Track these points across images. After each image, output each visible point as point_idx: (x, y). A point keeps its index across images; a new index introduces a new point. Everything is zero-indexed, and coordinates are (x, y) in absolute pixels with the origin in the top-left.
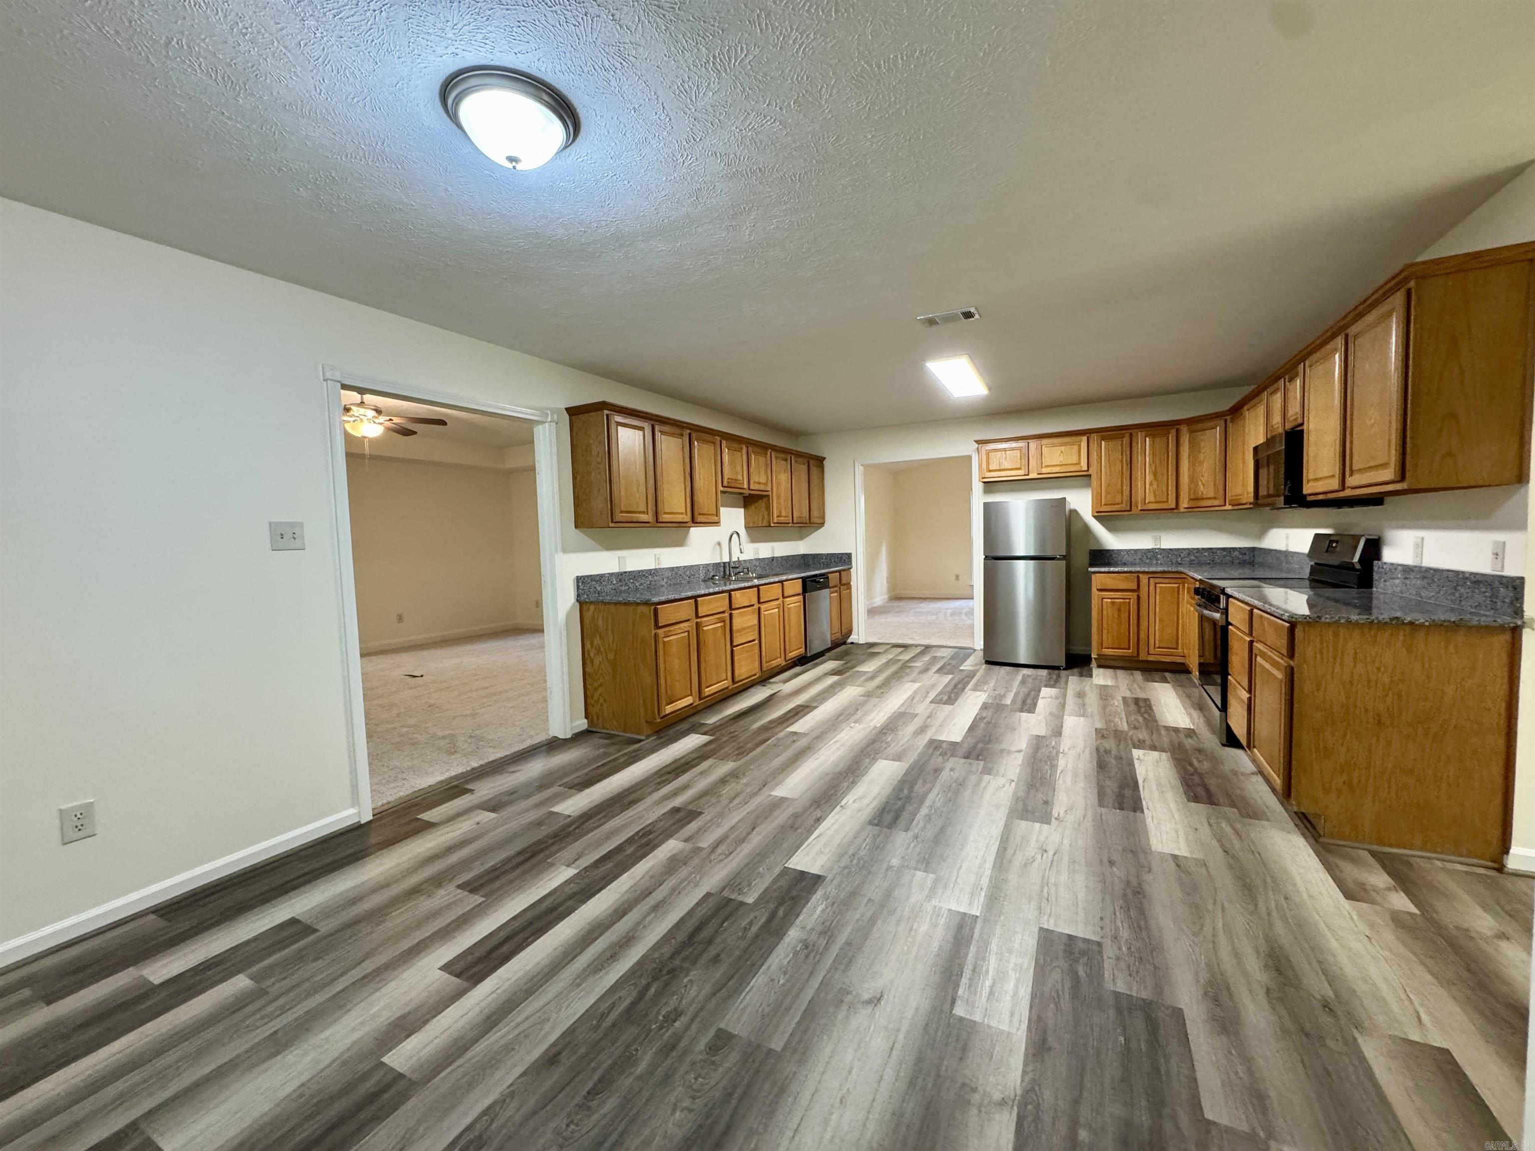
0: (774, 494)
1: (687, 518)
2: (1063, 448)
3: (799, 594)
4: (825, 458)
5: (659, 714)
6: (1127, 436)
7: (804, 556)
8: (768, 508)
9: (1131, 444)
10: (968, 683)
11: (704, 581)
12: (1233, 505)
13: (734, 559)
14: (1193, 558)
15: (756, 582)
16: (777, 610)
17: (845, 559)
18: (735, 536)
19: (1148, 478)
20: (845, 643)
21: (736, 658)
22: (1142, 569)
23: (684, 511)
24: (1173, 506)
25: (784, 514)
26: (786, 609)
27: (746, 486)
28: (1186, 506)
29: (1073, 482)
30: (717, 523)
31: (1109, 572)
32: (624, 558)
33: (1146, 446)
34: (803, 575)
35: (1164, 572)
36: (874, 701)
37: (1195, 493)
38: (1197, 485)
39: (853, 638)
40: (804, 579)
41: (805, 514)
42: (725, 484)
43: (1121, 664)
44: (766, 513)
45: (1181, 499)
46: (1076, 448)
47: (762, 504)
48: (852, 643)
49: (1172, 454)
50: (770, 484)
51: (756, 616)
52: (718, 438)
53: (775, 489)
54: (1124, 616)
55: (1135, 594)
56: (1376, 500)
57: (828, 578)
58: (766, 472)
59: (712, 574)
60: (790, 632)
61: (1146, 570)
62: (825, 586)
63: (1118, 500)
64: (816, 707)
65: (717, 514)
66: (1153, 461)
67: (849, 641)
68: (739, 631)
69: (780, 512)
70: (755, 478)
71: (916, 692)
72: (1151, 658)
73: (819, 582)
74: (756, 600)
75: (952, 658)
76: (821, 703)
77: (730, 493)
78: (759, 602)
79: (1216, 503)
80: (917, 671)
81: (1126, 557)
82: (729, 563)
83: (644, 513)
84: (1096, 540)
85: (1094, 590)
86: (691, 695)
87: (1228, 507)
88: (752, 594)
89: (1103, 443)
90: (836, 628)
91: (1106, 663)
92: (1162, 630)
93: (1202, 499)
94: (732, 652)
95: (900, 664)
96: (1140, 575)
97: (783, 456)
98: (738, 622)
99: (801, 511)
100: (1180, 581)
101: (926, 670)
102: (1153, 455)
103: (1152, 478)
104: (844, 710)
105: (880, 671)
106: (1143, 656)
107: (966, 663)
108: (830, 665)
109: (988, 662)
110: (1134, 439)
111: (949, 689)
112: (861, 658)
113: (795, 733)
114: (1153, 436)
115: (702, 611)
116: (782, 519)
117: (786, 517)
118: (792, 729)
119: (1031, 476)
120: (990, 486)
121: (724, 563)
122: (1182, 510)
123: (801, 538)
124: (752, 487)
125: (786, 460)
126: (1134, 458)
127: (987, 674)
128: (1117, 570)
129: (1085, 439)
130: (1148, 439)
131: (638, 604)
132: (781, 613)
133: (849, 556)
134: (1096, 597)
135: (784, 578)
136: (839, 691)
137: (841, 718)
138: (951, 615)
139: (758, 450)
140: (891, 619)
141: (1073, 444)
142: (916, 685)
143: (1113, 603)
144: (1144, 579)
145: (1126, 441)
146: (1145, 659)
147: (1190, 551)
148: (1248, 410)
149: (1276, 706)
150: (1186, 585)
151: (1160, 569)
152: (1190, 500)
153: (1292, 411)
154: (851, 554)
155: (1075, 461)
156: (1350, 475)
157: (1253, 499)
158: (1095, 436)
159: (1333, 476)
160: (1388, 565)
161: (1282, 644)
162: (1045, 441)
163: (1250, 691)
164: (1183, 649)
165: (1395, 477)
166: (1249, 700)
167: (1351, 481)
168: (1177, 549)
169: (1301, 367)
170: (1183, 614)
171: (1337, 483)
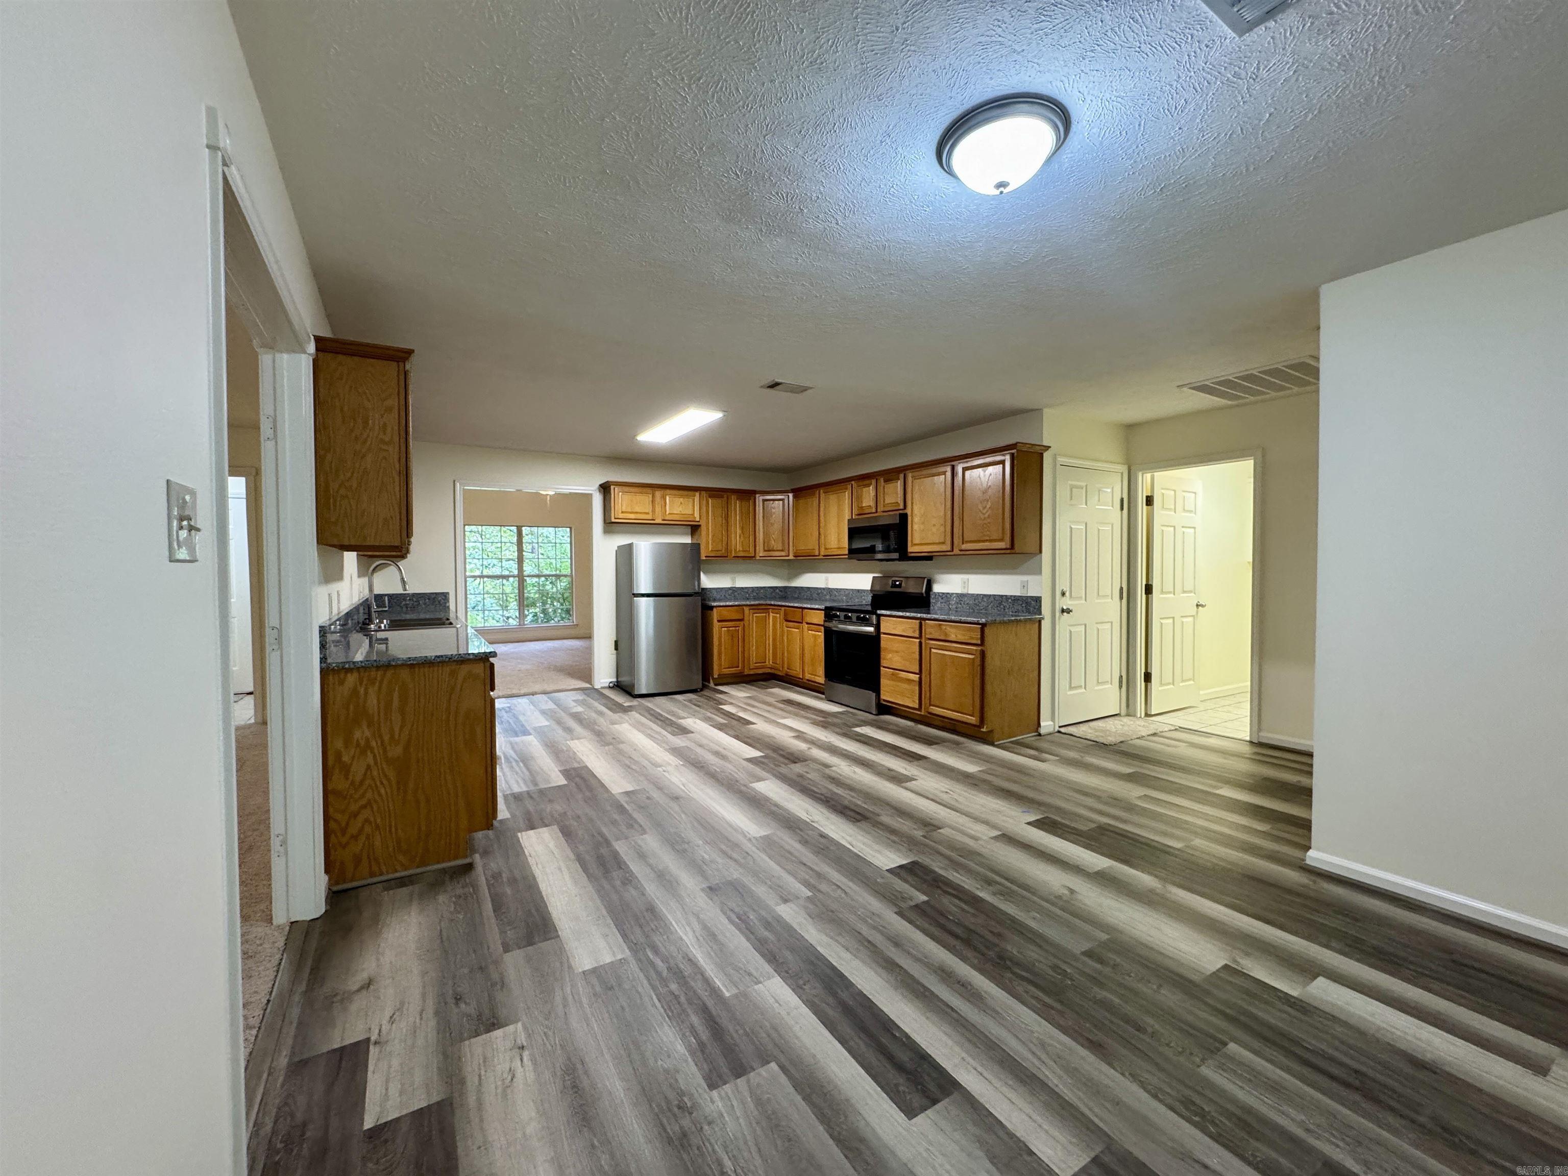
2: (681, 500)
6: (725, 496)
9: (727, 504)
12: (794, 557)
17: (442, 599)
19: (738, 532)
24: (753, 555)
28: (760, 555)
29: (677, 529)
31: (722, 607)
33: (737, 505)
35: (759, 605)
37: (767, 546)
38: (769, 540)
43: (730, 680)
45: (757, 550)
46: (691, 500)
49: (753, 514)
54: (735, 640)
55: (741, 622)
56: (929, 558)
61: (745, 603)
63: (720, 548)
72: (752, 672)
79: (783, 553)
81: (715, 594)
85: (715, 621)
87: (791, 557)
89: (710, 500)
91: (723, 681)
92: (757, 648)
93: (774, 551)
96: (744, 607)
100: (765, 611)
102: (741, 515)
103: (740, 532)
106: (747, 672)
110: (729, 501)
114: (740, 500)
119: (657, 521)
122: (758, 558)
126: (729, 515)
128: (729, 604)
129: (697, 494)
130: (738, 502)
134: (715, 627)
141: (688, 497)
143: (727, 631)
144: (746, 609)
145: (724, 500)
147: (753, 589)
148: (825, 493)
149: (966, 675)
150: (771, 614)
151: (757, 602)
152: (765, 551)
153: (889, 500)
154: (448, 593)
155: (690, 512)
156: (963, 543)
157: (847, 552)
158: (703, 493)
159: (943, 543)
160: (943, 593)
161: (972, 638)
162: (668, 491)
163: (920, 673)
164: (769, 662)
165: (1008, 547)
166: (920, 678)
167: (964, 547)
168: (746, 588)
169: (902, 476)
170: (769, 636)
171: (947, 547)
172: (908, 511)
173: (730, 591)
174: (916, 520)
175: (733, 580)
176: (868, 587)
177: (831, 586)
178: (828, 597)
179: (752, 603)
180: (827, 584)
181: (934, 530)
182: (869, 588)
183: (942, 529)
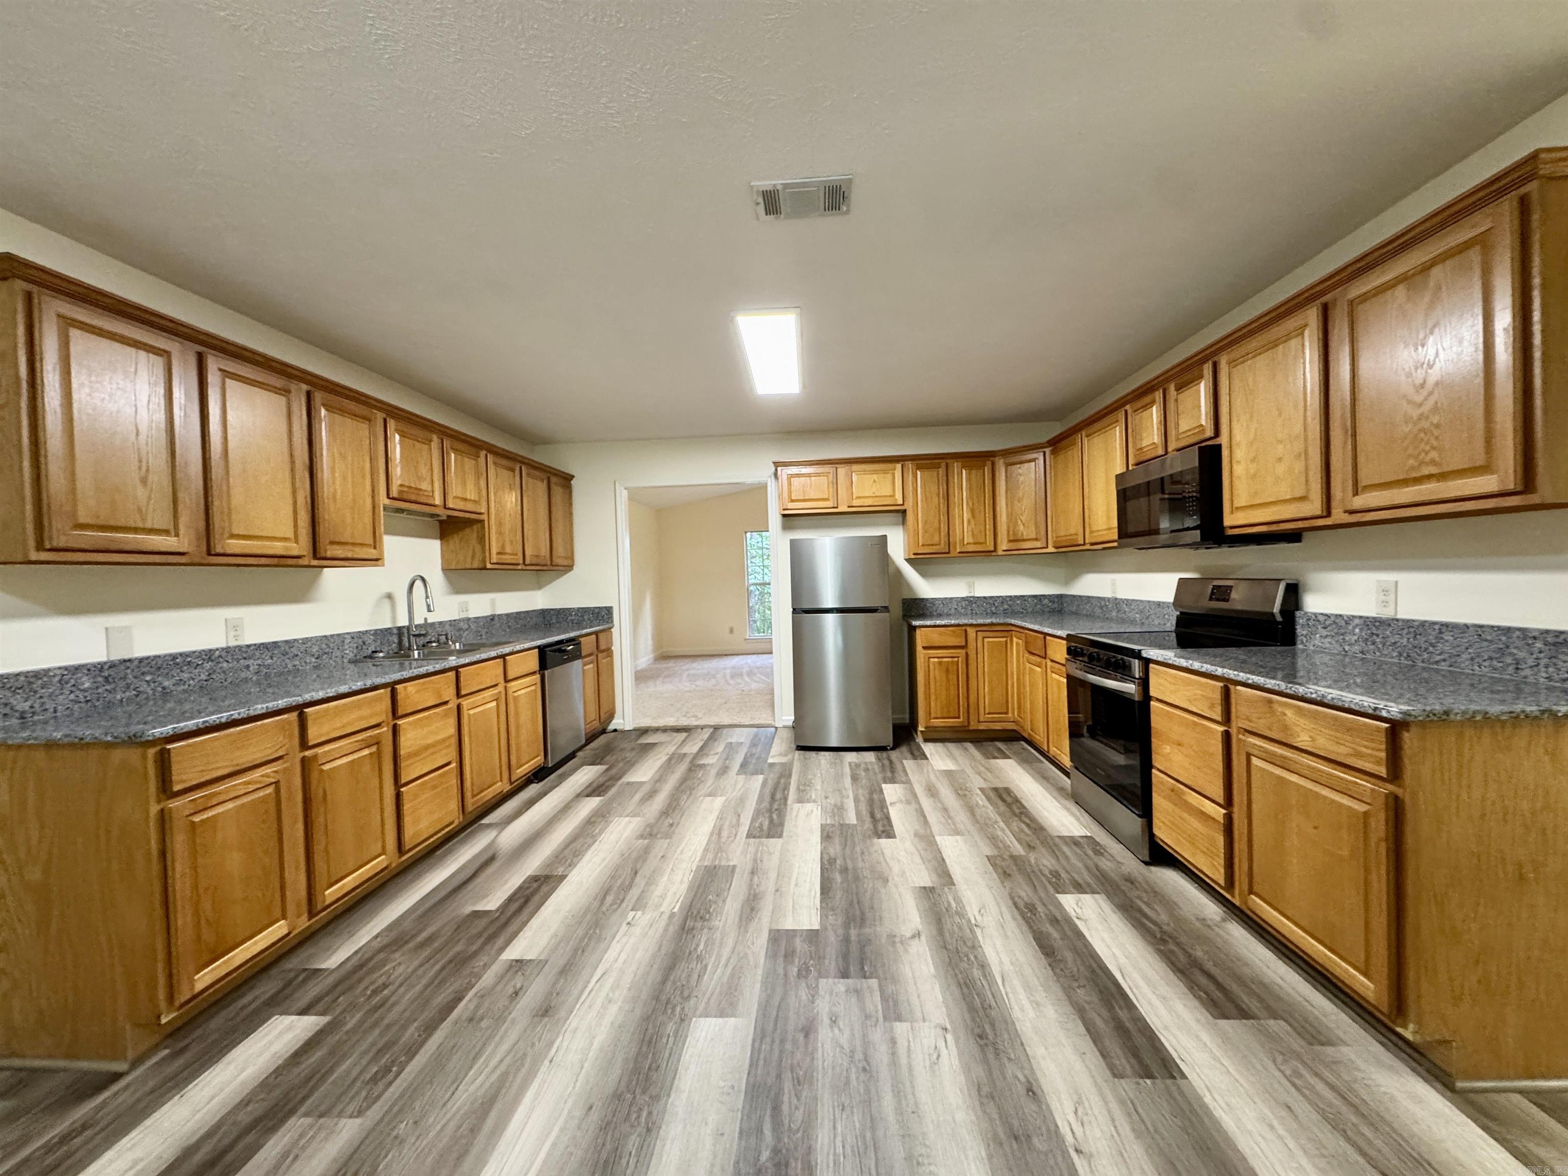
0: (493, 517)
1: (301, 547)
2: (875, 477)
3: (534, 673)
4: (573, 477)
5: (171, 998)
6: (943, 465)
7: (544, 613)
8: (481, 539)
9: (947, 476)
10: (786, 788)
11: (354, 662)
12: (1057, 548)
13: (418, 620)
14: (1006, 607)
15: (453, 661)
16: (494, 704)
17: (604, 615)
18: (418, 583)
19: (966, 516)
20: (604, 731)
21: (407, 807)
22: (971, 621)
23: (290, 534)
24: (992, 549)
25: (508, 549)
26: (511, 701)
27: (438, 501)
28: (1005, 548)
29: (888, 517)
30: (377, 561)
31: (935, 626)
32: (127, 629)
33: (962, 478)
34: (539, 642)
35: (992, 624)
36: (661, 845)
37: (1014, 534)
38: (1016, 524)
39: (617, 723)
40: (542, 650)
41: (544, 551)
42: (394, 493)
43: (948, 735)
44: (478, 548)
45: (999, 541)
46: (889, 476)
47: (471, 534)
48: (615, 730)
49: (988, 488)
50: (484, 504)
51: (452, 721)
52: (380, 416)
53: (493, 511)
54: (953, 677)
55: (963, 652)
57: (579, 643)
58: (477, 484)
59: (372, 648)
60: (518, 736)
61: (975, 622)
62: (576, 655)
63: (936, 539)
64: (563, 877)
65: (376, 543)
66: (970, 497)
67: (611, 727)
68: (410, 756)
69: (503, 547)
70: (455, 490)
71: (721, 818)
72: (982, 727)
73: (565, 651)
74: (452, 691)
75: (754, 744)
76: (572, 865)
77: (410, 512)
78: (459, 695)
79: (1038, 544)
80: (713, 772)
81: (941, 609)
82: (408, 628)
83: (166, 532)
84: (909, 587)
85: (919, 648)
86: (284, 917)
87: (1051, 549)
88: (445, 686)
89: (919, 473)
90: (593, 715)
91: (935, 736)
92: (991, 691)
93: (1024, 540)
94: (398, 797)
95: (688, 760)
96: (969, 629)
97: (504, 462)
98: (410, 739)
99: (537, 547)
100: (1005, 634)
101: (724, 771)
102: (970, 489)
103: (970, 515)
104: (613, 877)
105: (660, 779)
106: (974, 725)
107: (773, 751)
108: (584, 775)
109: (801, 748)
110: (950, 471)
111: (765, 804)
112: (629, 755)
113: (519, 964)
114: (970, 468)
115: (315, 734)
116: (507, 558)
117: (512, 554)
118: (512, 953)
119: (840, 509)
120: (789, 519)
121: (399, 628)
122: (1000, 552)
123: (540, 587)
124: (450, 504)
125: (513, 470)
126: (951, 491)
127: (805, 768)
128: (943, 623)
129: (899, 466)
130: (964, 471)
131: (109, 745)
132: (503, 708)
133: (609, 610)
134: (922, 656)
135: (507, 649)
136: (602, 831)
137: (609, 899)
138: (732, 677)
139: (461, 446)
140: (662, 687)
141: (885, 472)
142: (719, 802)
143: (940, 663)
144: (971, 632)
145: (942, 471)
146: (975, 728)
147: (1003, 599)
148: (1087, 436)
149: (1346, 853)
150: (1015, 639)
151: (988, 621)
152: (1010, 541)
153: (1185, 425)
154: (611, 608)
155: (888, 492)
156: (1356, 493)
157: (1116, 537)
158: (909, 465)
159: (1303, 498)
160: (1328, 616)
161: (1358, 755)
162: (855, 467)
163: (1228, 802)
164: (1013, 713)
165: (1511, 486)
166: (1229, 818)
167: (1359, 502)
168: (991, 597)
169: (1207, 369)
170: (1012, 674)
171: (1314, 507)
172: (1223, 440)
173: (964, 604)
174: (1239, 454)
175: (971, 586)
176: (1170, 597)
177: (1120, 595)
178: (1114, 614)
179: (980, 621)
180: (1114, 593)
181: (1281, 469)
182: (1171, 599)
183: (1299, 466)
